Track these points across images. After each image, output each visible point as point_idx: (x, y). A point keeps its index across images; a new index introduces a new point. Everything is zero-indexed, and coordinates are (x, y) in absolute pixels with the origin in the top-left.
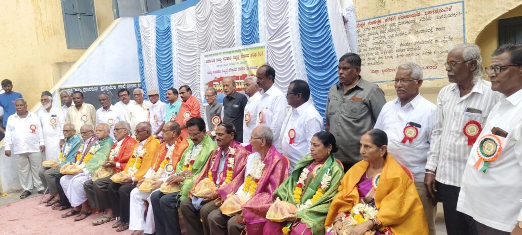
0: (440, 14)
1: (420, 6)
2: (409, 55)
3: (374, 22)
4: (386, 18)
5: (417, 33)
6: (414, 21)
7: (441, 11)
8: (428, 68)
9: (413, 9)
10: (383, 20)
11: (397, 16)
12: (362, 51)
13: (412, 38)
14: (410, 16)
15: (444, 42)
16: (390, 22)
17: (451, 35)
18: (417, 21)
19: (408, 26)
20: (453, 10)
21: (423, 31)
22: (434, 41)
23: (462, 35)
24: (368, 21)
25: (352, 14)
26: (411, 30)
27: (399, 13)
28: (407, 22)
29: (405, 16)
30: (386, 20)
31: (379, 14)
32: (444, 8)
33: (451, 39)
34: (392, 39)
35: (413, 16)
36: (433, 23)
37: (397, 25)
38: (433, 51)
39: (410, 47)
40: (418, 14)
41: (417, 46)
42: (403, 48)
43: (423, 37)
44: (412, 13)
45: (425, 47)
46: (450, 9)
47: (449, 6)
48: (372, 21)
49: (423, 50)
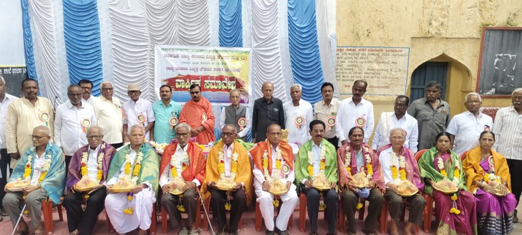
0: (395, 53)
1: (383, 45)
2: (372, 77)
3: (351, 50)
4: (359, 48)
5: (378, 63)
6: (378, 55)
7: (396, 51)
8: (384, 87)
9: (379, 46)
10: (357, 49)
11: (367, 49)
12: (339, 69)
13: (376, 66)
14: (376, 50)
15: (396, 71)
16: (362, 52)
17: (400, 68)
18: (381, 55)
19: (374, 57)
20: (403, 53)
21: (383, 62)
22: (389, 70)
23: (406, 70)
24: (346, 48)
25: (334, 40)
26: (376, 60)
27: (369, 47)
28: (373, 54)
29: (372, 50)
30: (359, 50)
31: (354, 45)
32: (398, 49)
33: (400, 71)
34: (363, 65)
35: (378, 51)
36: (390, 58)
37: (367, 55)
38: (388, 76)
39: (373, 72)
40: (382, 51)
41: (378, 72)
42: (369, 71)
43: (382, 66)
44: (378, 49)
45: (383, 73)
46: (401, 51)
47: (401, 49)
48: (349, 48)
49: (382, 75)
